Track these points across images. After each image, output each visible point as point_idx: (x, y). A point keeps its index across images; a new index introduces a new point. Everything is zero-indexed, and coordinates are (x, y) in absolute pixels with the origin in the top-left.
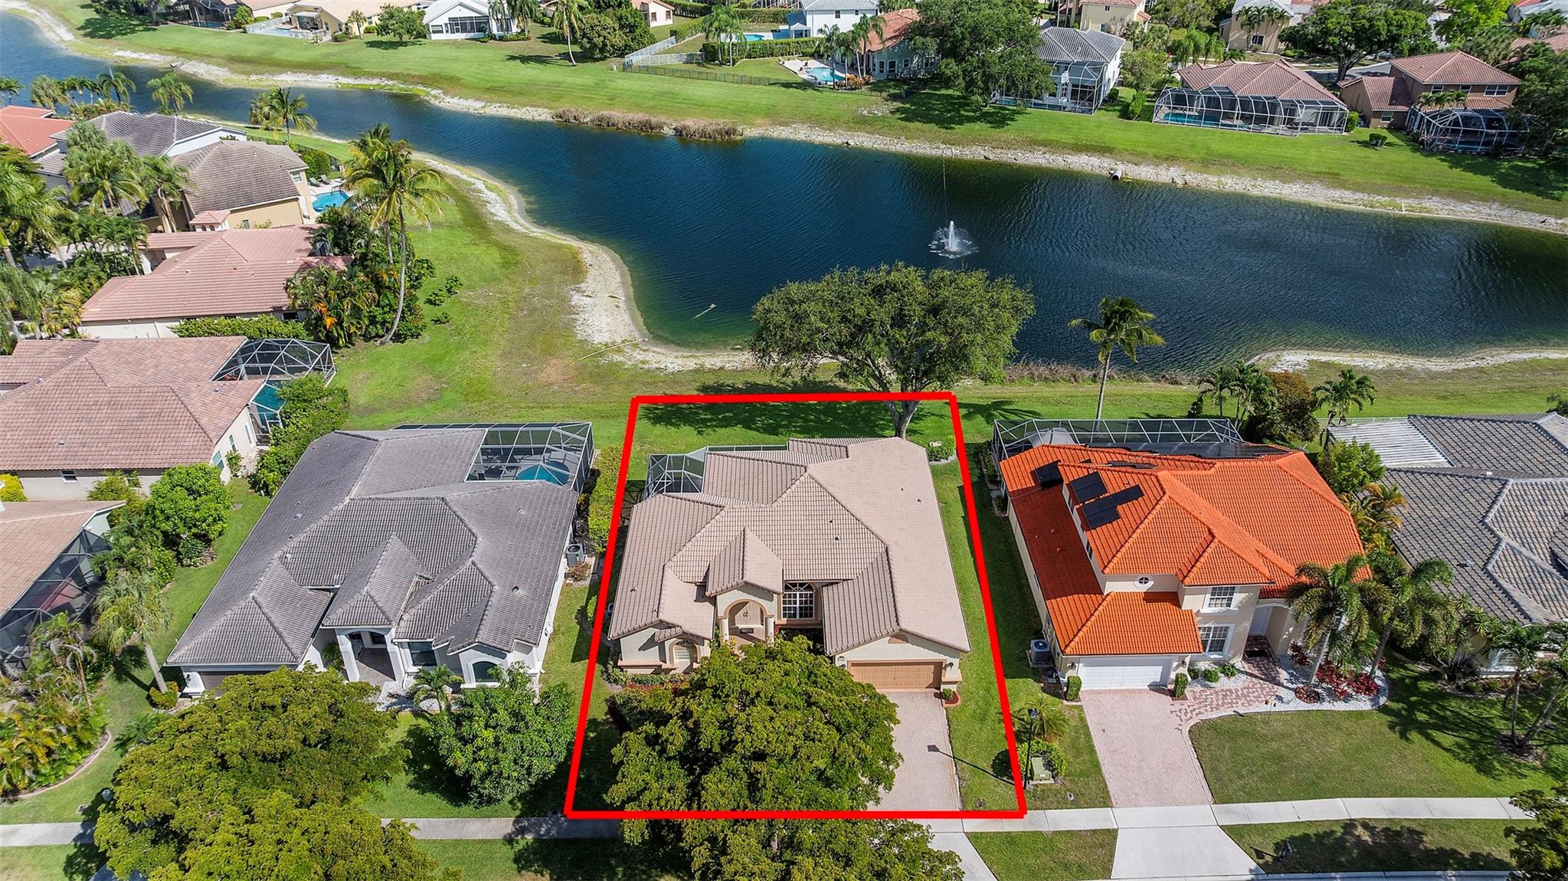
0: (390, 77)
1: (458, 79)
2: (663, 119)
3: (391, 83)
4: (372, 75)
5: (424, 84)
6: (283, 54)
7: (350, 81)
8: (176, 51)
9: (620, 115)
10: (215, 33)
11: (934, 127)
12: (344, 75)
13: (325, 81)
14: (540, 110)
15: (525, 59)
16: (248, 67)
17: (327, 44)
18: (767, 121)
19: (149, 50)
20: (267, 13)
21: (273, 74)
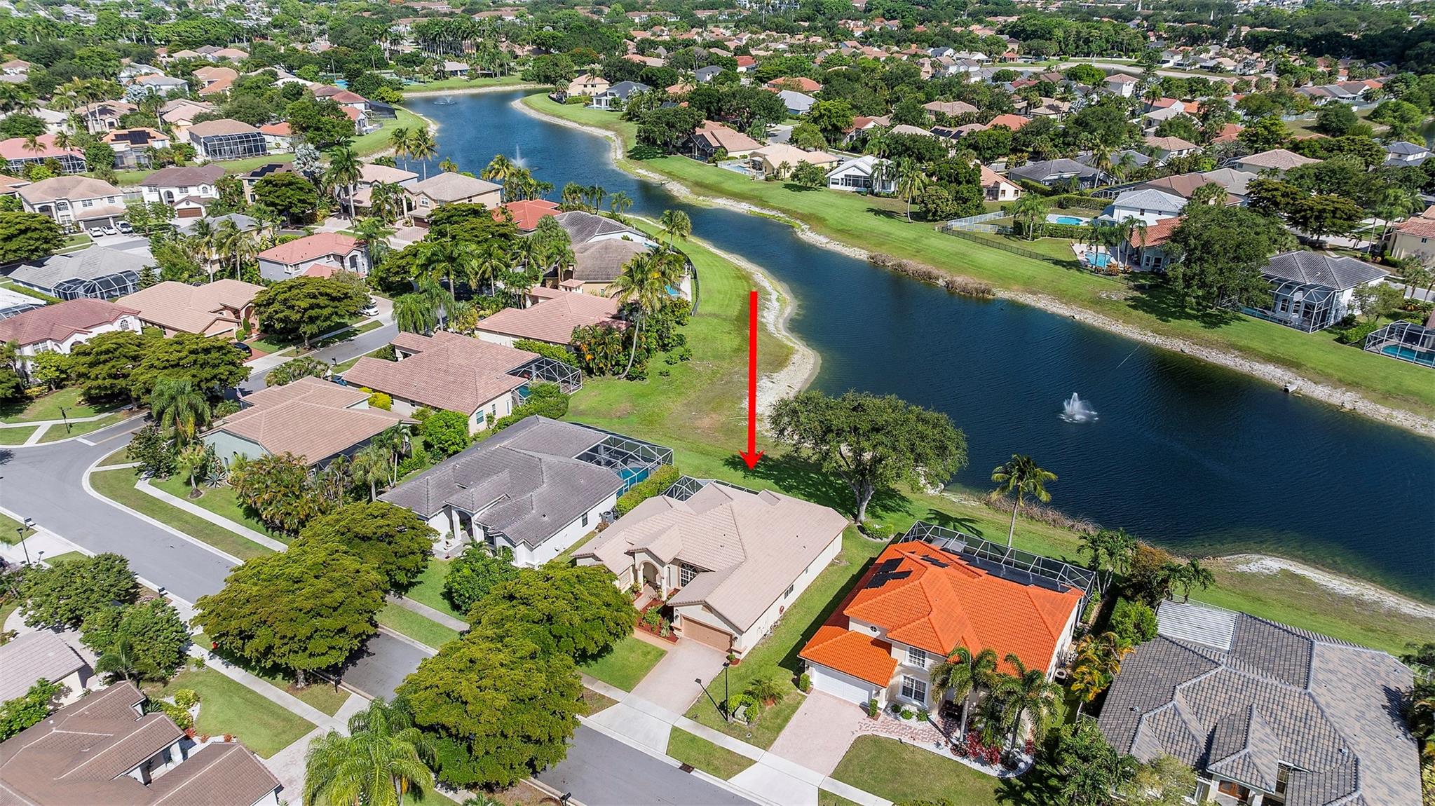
0: (784, 211)
1: (825, 220)
2: (942, 272)
3: (782, 215)
4: (774, 208)
5: (802, 220)
6: (729, 185)
7: (757, 210)
8: (670, 174)
9: (914, 264)
10: (699, 164)
11: (1153, 317)
12: (756, 206)
13: (743, 208)
14: (863, 251)
15: (877, 212)
16: (702, 191)
17: (760, 182)
18: (1021, 288)
19: (655, 170)
20: (737, 155)
21: (714, 197)
